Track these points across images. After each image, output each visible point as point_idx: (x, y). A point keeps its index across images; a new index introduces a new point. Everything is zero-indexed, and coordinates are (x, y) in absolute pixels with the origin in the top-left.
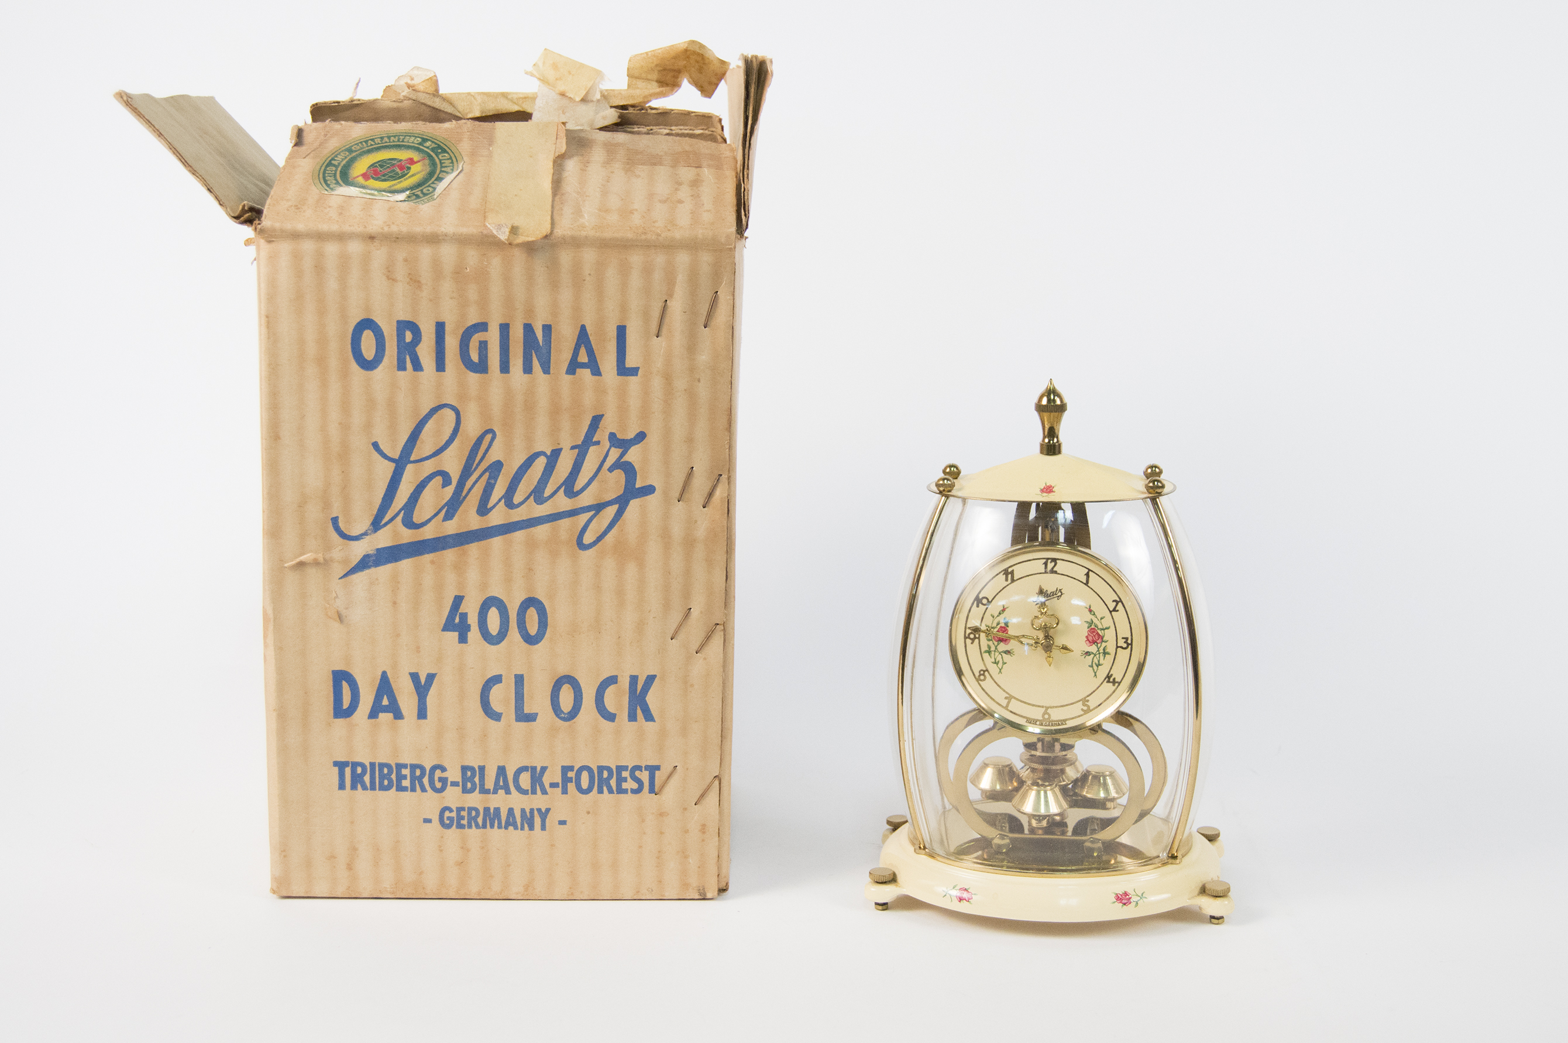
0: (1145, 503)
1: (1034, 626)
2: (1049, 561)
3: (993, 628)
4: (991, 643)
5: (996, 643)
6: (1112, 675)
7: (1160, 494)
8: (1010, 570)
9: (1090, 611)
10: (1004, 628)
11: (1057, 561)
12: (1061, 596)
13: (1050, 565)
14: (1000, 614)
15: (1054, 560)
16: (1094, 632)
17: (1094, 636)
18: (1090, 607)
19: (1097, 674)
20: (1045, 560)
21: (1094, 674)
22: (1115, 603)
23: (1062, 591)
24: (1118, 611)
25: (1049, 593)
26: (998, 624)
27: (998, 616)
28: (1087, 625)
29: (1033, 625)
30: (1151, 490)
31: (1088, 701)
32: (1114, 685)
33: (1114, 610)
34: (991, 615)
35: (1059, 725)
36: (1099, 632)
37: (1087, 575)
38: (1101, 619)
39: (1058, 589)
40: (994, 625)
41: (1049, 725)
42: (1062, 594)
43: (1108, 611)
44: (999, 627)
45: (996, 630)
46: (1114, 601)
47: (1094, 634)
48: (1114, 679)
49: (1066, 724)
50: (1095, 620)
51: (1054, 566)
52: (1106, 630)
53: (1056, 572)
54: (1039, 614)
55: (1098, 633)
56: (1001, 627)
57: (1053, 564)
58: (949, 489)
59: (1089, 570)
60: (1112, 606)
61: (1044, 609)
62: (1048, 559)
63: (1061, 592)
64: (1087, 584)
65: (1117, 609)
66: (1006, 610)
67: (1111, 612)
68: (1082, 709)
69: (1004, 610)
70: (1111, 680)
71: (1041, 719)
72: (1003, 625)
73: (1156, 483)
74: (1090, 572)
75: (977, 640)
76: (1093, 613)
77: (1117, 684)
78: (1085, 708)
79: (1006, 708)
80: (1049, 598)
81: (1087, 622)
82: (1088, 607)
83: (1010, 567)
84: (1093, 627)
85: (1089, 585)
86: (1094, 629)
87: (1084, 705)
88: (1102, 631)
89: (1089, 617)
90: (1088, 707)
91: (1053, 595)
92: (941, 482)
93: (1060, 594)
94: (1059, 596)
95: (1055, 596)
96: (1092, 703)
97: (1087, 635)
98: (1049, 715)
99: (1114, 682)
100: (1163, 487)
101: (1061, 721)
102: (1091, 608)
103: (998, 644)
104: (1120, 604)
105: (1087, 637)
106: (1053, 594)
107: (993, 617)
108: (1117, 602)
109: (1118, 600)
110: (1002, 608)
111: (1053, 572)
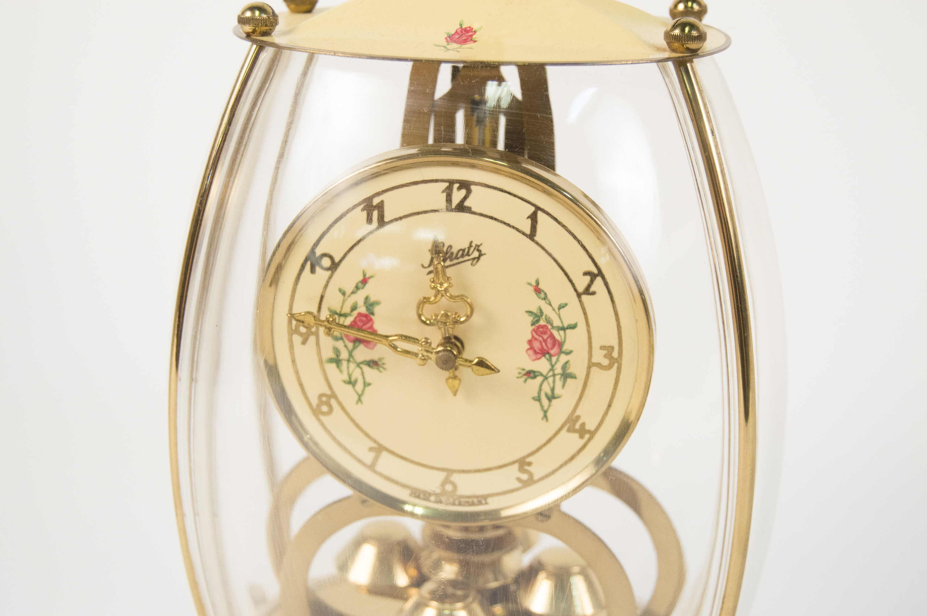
0: (664, 72)
1: (423, 318)
2: (456, 186)
3: (345, 315)
4: (340, 344)
5: (350, 345)
6: (578, 417)
7: (694, 53)
8: (376, 201)
9: (538, 290)
10: (366, 316)
11: (473, 187)
12: (478, 258)
13: (458, 196)
14: (357, 288)
15: (465, 185)
16: (545, 333)
17: (545, 341)
18: (538, 283)
19: (549, 414)
20: (447, 184)
21: (541, 414)
22: (588, 278)
23: (481, 248)
24: (594, 293)
25: (455, 250)
26: (354, 308)
27: (353, 293)
28: (530, 319)
29: (419, 316)
30: (676, 45)
31: (529, 464)
32: (581, 437)
33: (588, 291)
34: (340, 290)
35: (473, 504)
36: (555, 333)
37: (533, 217)
38: (561, 307)
39: (474, 245)
40: (347, 309)
41: (454, 504)
42: (481, 255)
43: (574, 294)
44: (355, 313)
45: (348, 321)
46: (586, 274)
47: (545, 337)
48: (583, 425)
49: (486, 503)
50: (547, 311)
51: (465, 198)
52: (568, 331)
53: (468, 210)
54: (431, 294)
55: (552, 336)
56: (360, 314)
57: (463, 192)
58: (264, 28)
59: (538, 208)
60: (582, 283)
61: (441, 284)
62: (451, 183)
63: (479, 251)
64: (532, 236)
65: (592, 289)
66: (370, 282)
67: (579, 295)
68: (519, 480)
69: (365, 281)
70: (577, 426)
71: (438, 491)
72: (362, 310)
73: (687, 29)
74: (540, 213)
75: (312, 339)
76: (542, 295)
77: (587, 436)
78: (525, 477)
79: (372, 467)
80: (455, 261)
81: (530, 312)
82: (534, 283)
83: (378, 194)
84: (542, 322)
85: (536, 238)
86: (542, 327)
87: (522, 469)
88: (562, 332)
89: (535, 303)
90: (531, 474)
91: (462, 256)
92: (248, 14)
93: (476, 254)
94: (474, 259)
95: (467, 258)
96: (537, 470)
97: (530, 337)
98: (455, 486)
99: (582, 431)
100: (701, 37)
101: (477, 497)
102: (540, 286)
103: (355, 348)
104: (599, 280)
105: (530, 342)
106: (464, 253)
107: (344, 294)
108: (593, 276)
109: (595, 271)
110: (361, 278)
111: (461, 208)
